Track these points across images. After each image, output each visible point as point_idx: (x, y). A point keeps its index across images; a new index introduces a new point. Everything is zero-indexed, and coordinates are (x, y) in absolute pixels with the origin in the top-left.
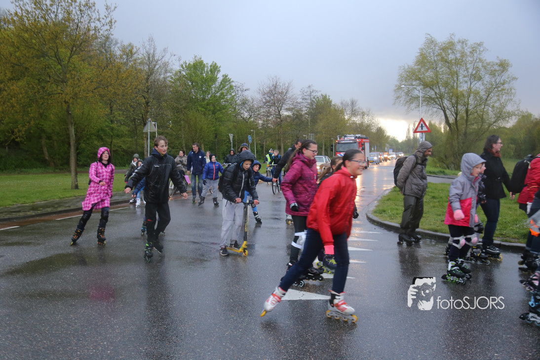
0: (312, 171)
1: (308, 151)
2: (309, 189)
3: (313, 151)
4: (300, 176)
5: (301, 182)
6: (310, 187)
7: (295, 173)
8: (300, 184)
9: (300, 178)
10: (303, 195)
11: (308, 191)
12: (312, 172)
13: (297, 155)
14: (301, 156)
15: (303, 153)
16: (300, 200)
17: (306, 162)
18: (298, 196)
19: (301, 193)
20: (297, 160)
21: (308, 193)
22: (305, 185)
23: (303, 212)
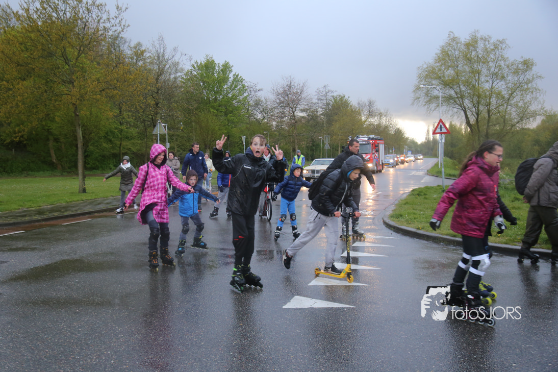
0: (492, 181)
1: (492, 155)
2: (486, 204)
3: (498, 156)
4: (474, 186)
5: (476, 193)
6: (487, 202)
7: (467, 182)
8: (474, 195)
9: (475, 189)
10: (477, 211)
11: (484, 207)
12: (492, 183)
13: (474, 159)
14: (479, 160)
15: (483, 158)
16: (472, 215)
17: (486, 169)
18: (470, 211)
19: (474, 208)
20: (473, 165)
21: (484, 209)
22: (481, 198)
23: (474, 231)
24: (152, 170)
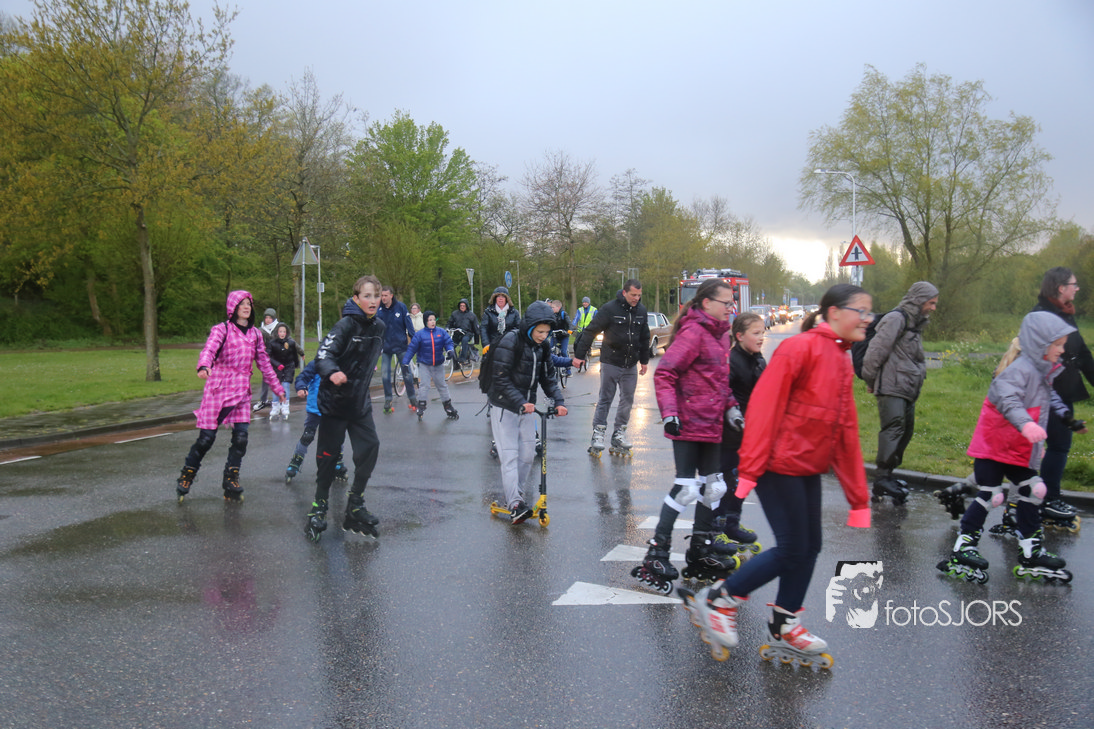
0: (722, 346)
1: (714, 303)
2: (717, 385)
3: (726, 303)
4: (697, 354)
5: (699, 368)
6: (718, 380)
7: (687, 349)
8: (697, 371)
9: (698, 360)
10: (704, 397)
11: (714, 388)
12: (722, 349)
13: (690, 312)
14: (698, 313)
15: (702, 308)
16: (698, 406)
17: (710, 325)
18: (694, 398)
19: (699, 393)
20: (690, 321)
21: (714, 393)
22: (708, 375)
23: (704, 432)
24: (232, 334)
